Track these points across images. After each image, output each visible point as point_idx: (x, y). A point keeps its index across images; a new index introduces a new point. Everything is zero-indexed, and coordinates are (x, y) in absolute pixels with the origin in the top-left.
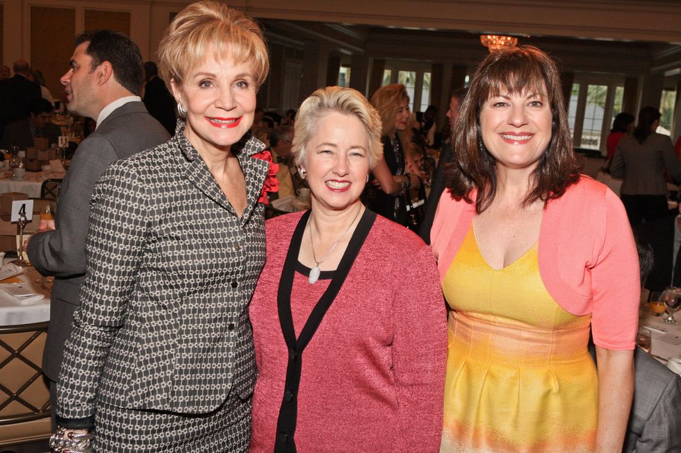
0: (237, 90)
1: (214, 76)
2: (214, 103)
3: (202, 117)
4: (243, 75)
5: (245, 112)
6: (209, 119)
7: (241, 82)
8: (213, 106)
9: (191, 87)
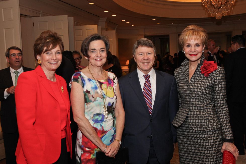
0: (196, 47)
1: (190, 44)
2: (190, 50)
3: (188, 54)
4: (198, 43)
5: (199, 53)
6: (190, 55)
7: (197, 45)
8: (190, 51)
9: (185, 47)
